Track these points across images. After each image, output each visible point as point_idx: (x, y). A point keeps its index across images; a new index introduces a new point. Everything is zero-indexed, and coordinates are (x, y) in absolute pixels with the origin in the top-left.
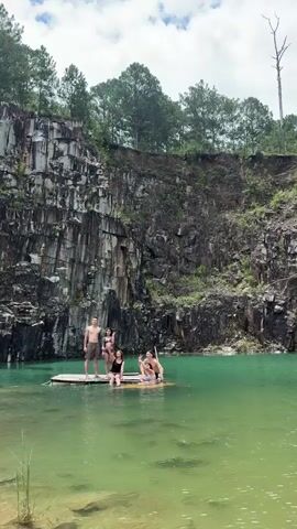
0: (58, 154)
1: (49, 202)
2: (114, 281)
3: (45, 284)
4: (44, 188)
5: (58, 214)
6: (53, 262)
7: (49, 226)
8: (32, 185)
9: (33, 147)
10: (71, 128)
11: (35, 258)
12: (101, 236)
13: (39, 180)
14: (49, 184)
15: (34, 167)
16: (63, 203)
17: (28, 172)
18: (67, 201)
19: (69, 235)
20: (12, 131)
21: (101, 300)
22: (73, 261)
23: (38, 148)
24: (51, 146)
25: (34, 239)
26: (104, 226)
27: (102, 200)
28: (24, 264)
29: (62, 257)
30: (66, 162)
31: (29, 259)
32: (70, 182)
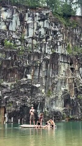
0: (39, 27)
1: (35, 51)
2: (67, 85)
3: (33, 88)
4: (32, 44)
5: (39, 56)
6: (37, 78)
7: (35, 62)
8: (27, 43)
9: (27, 26)
10: (45, 14)
11: (29, 77)
12: (60, 64)
13: (30, 41)
14: (35, 42)
15: (28, 35)
16: (41, 50)
17: (26, 37)
18: (43, 49)
19: (44, 65)
20: (18, 19)
21: (60, 94)
22: (46, 77)
23: (30, 26)
24: (35, 24)
25: (28, 68)
26: (61, 59)
27: (59, 47)
28: (25, 79)
29: (41, 75)
30: (42, 31)
31: (26, 77)
32: (44, 40)
